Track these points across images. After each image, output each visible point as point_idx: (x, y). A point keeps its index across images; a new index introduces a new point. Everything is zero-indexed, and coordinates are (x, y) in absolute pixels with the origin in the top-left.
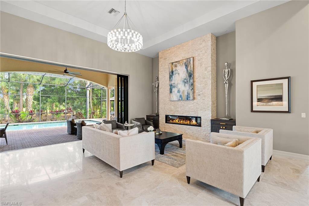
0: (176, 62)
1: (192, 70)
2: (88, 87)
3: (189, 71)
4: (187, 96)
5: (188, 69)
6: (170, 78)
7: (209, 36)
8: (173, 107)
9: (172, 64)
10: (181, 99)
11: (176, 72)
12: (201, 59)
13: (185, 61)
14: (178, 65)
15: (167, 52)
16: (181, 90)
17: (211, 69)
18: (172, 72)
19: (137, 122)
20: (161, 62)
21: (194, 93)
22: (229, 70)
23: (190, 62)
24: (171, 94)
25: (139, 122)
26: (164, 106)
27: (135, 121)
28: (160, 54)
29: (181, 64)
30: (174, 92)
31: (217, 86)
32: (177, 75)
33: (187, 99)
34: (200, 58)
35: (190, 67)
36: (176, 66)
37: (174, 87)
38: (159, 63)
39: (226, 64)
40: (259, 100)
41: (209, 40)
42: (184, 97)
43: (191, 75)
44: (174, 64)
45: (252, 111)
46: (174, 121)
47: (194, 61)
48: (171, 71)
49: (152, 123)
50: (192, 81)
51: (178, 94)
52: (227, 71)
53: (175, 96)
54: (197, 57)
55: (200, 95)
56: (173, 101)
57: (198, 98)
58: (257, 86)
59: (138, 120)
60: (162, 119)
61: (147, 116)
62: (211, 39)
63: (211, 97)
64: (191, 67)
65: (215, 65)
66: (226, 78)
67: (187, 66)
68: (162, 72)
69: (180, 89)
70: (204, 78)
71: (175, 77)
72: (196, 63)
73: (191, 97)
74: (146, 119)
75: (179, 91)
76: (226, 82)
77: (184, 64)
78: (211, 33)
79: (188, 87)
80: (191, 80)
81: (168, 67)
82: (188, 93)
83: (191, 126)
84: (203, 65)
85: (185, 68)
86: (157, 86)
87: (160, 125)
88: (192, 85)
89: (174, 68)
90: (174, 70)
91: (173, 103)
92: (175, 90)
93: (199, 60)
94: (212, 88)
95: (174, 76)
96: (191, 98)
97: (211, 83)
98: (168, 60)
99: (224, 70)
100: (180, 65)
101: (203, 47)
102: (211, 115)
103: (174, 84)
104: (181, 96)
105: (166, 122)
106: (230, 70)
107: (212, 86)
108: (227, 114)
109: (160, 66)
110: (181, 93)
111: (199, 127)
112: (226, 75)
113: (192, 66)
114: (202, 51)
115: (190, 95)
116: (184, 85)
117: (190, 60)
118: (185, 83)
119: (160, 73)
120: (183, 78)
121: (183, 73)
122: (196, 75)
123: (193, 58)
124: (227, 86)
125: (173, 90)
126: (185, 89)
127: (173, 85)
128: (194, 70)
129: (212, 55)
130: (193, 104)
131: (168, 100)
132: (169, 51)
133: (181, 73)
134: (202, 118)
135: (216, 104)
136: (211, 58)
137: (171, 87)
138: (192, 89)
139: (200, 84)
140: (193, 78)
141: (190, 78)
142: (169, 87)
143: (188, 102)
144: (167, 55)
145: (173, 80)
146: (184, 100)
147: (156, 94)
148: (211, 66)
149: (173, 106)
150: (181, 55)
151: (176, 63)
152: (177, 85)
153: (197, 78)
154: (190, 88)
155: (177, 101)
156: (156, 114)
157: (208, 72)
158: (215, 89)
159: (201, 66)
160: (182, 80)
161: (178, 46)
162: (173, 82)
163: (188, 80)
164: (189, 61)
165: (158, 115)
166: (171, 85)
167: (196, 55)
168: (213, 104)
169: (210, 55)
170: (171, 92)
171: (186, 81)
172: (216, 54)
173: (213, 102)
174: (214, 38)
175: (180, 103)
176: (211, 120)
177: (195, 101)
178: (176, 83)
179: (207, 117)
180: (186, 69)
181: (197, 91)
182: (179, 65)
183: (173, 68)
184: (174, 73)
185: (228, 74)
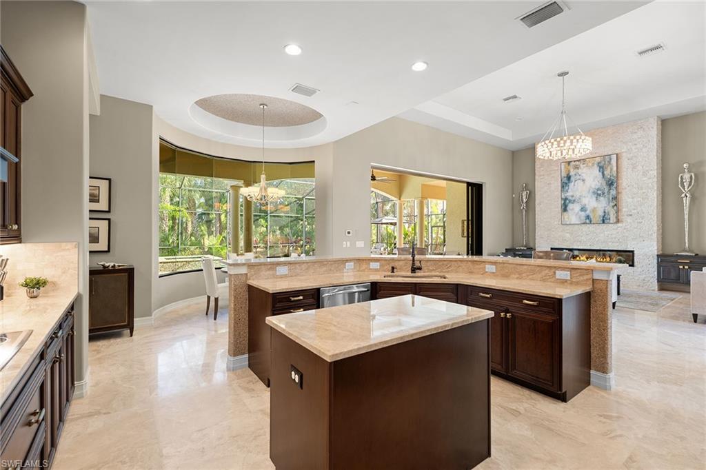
0: (578, 161)
1: (615, 175)
3: (609, 177)
4: (604, 217)
5: (605, 173)
6: (563, 187)
7: (653, 121)
8: (568, 235)
9: (569, 164)
10: (588, 221)
11: (578, 177)
12: (635, 156)
13: (598, 160)
14: (582, 166)
16: (589, 208)
17: (656, 174)
18: (569, 178)
21: (617, 212)
22: (691, 176)
23: (609, 162)
24: (565, 213)
26: (546, 233)
29: (590, 164)
30: (572, 210)
32: (580, 181)
33: (604, 222)
34: (631, 155)
35: (609, 169)
36: (577, 167)
37: (572, 202)
38: (535, 162)
39: (686, 165)
41: (652, 128)
42: (596, 219)
43: (611, 183)
44: (573, 163)
47: (620, 161)
48: (564, 174)
50: (613, 192)
51: (583, 214)
52: (687, 176)
53: (574, 217)
54: (624, 154)
55: (631, 215)
56: (570, 224)
57: (627, 221)
62: (657, 125)
64: (611, 170)
65: (660, 166)
66: (686, 187)
67: (602, 168)
68: (542, 177)
69: (585, 205)
70: (640, 188)
71: (574, 185)
72: (625, 163)
73: (611, 219)
75: (583, 209)
76: (686, 195)
77: (596, 165)
78: (657, 116)
79: (604, 202)
80: (611, 191)
81: (557, 168)
82: (605, 212)
84: (640, 168)
85: (600, 171)
86: (525, 200)
88: (615, 198)
89: (572, 170)
90: (572, 173)
91: (569, 227)
92: (574, 208)
93: (629, 159)
94: (657, 205)
95: (571, 185)
96: (613, 219)
97: (657, 195)
99: (681, 175)
100: (587, 166)
101: (639, 138)
102: (656, 248)
103: (572, 196)
104: (588, 217)
106: (696, 175)
107: (657, 200)
108: (687, 245)
109: (537, 166)
110: (588, 212)
111: (630, 268)
112: (686, 184)
113: (615, 169)
114: (635, 145)
115: (608, 214)
116: (597, 200)
117: (611, 159)
118: (599, 195)
120: (593, 186)
121: (594, 180)
122: (624, 182)
123: (617, 155)
124: (687, 202)
125: (570, 206)
126: (598, 205)
127: (570, 198)
128: (620, 175)
129: (657, 151)
130: (617, 229)
131: (556, 223)
133: (590, 178)
134: (635, 252)
136: (657, 155)
137: (566, 202)
138: (613, 207)
139: (633, 198)
140: (617, 188)
141: (610, 187)
142: (560, 202)
143: (604, 226)
145: (570, 190)
146: (595, 224)
147: (524, 213)
149: (568, 233)
151: (577, 163)
152: (580, 198)
153: (626, 189)
154: (609, 205)
155: (579, 224)
156: (525, 246)
157: (650, 179)
159: (634, 168)
160: (592, 190)
162: (569, 194)
163: (606, 191)
164: (608, 160)
165: (531, 249)
166: (565, 199)
167: (624, 150)
168: (658, 230)
170: (565, 210)
171: (599, 192)
174: (659, 123)
176: (657, 255)
177: (619, 225)
178: (577, 195)
179: (647, 250)
180: (601, 174)
181: (624, 210)
182: (584, 165)
183: (569, 171)
184: (572, 179)
185: (691, 182)
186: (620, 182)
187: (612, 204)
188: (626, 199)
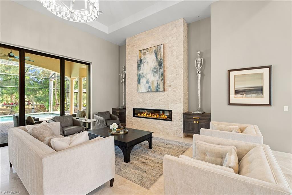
0: (145, 49)
1: (162, 58)
2: (51, 78)
3: (159, 60)
4: (157, 87)
5: (158, 57)
6: (138, 67)
7: (181, 21)
8: (141, 100)
9: (141, 52)
10: (150, 90)
11: (145, 60)
12: (173, 46)
13: (154, 48)
14: (147, 53)
15: (136, 39)
16: (150, 81)
17: (183, 58)
18: (141, 61)
19: (100, 117)
20: (128, 49)
21: (164, 84)
22: (201, 60)
23: (160, 50)
24: (139, 85)
25: (103, 117)
26: (131, 98)
27: (98, 115)
28: (127, 41)
29: (151, 52)
30: (142, 82)
31: (188, 77)
32: (146, 63)
33: (157, 91)
34: (171, 45)
35: (160, 55)
36: (144, 54)
37: (143, 77)
38: (126, 51)
39: (199, 52)
40: (237, 92)
41: (181, 26)
42: (154, 88)
43: (161, 64)
44: (143, 51)
45: (229, 104)
46: (142, 114)
47: (165, 49)
48: (139, 59)
49: (117, 117)
50: (162, 70)
51: (147, 85)
52: (199, 60)
53: (143, 87)
54: (167, 45)
55: (171, 86)
56: (141, 92)
57: (169, 89)
58: (235, 75)
59: (101, 114)
60: (129, 113)
61: (112, 109)
62: (183, 24)
63: (182, 88)
64: (161, 55)
65: (186, 54)
66: (199, 67)
67: (156, 54)
68: (129, 61)
69: (148, 79)
70: (175, 67)
71: (143, 66)
72: (167, 50)
73: (161, 88)
74: (111, 113)
75: (147, 82)
76: (198, 72)
77: (153, 52)
78: (184, 18)
79: (157, 77)
80: (161, 69)
81: (136, 55)
82: (158, 84)
83: (161, 121)
84: (175, 53)
85: (155, 56)
86: (124, 76)
87: (127, 119)
88: (163, 74)
89: (142, 55)
90: (142, 58)
91: (141, 94)
92: (143, 81)
93: (169, 48)
94: (183, 79)
95: (142, 65)
96: (162, 89)
97: (183, 72)
98: (136, 47)
99: (196, 59)
100: (149, 53)
101: (174, 33)
102: (183, 109)
103: (143, 73)
104: (150, 87)
105: (134, 116)
106: (203, 59)
107: (184, 76)
108: (199, 107)
109: (127, 54)
110: (150, 84)
111: (170, 122)
112: (199, 65)
113: (162, 54)
114: (173, 38)
115: (160, 86)
116: (154, 75)
117: (160, 48)
118: (155, 72)
119: (127, 61)
120: (152, 66)
121: (153, 62)
122: (167, 64)
123: (164, 45)
124: (199, 76)
125: (142, 80)
126: (155, 79)
127: (141, 75)
128: (165, 58)
129: (184, 43)
130: (164, 95)
131: (135, 91)
132: (137, 38)
133: (150, 61)
134: (173, 111)
135: (187, 97)
136: (183, 45)
137: (140, 77)
138: (162, 80)
139: (172, 74)
140: (163, 67)
141: (160, 67)
142: (137, 78)
143: (157, 94)
144: (135, 42)
145: (141, 69)
146: (153, 92)
147: (123, 85)
148: (183, 54)
149: (141, 98)
150: (151, 42)
151: (145, 51)
152: (146, 75)
153: (168, 68)
154: (160, 79)
155: (146, 92)
156: (123, 107)
157: (179, 61)
158: (187, 79)
159: (172, 54)
160: (151, 69)
161: (147, 31)
162: (141, 72)
163: (158, 70)
164: (159, 48)
165: (125, 108)
166: (139, 75)
167: (167, 42)
168: (185, 96)
169: (182, 42)
170: (139, 83)
171: (155, 70)
172: (188, 42)
173: (185, 94)
174: (185, 24)
175: (150, 95)
176: (183, 114)
177: (165, 92)
178: (145, 72)
179: (178, 110)
180: (156, 58)
181: (167, 82)
182: (148, 53)
183: (141, 56)
184: (142, 62)
185: (201, 64)
186: (165, 63)
187: (161, 78)
188: (168, 75)
